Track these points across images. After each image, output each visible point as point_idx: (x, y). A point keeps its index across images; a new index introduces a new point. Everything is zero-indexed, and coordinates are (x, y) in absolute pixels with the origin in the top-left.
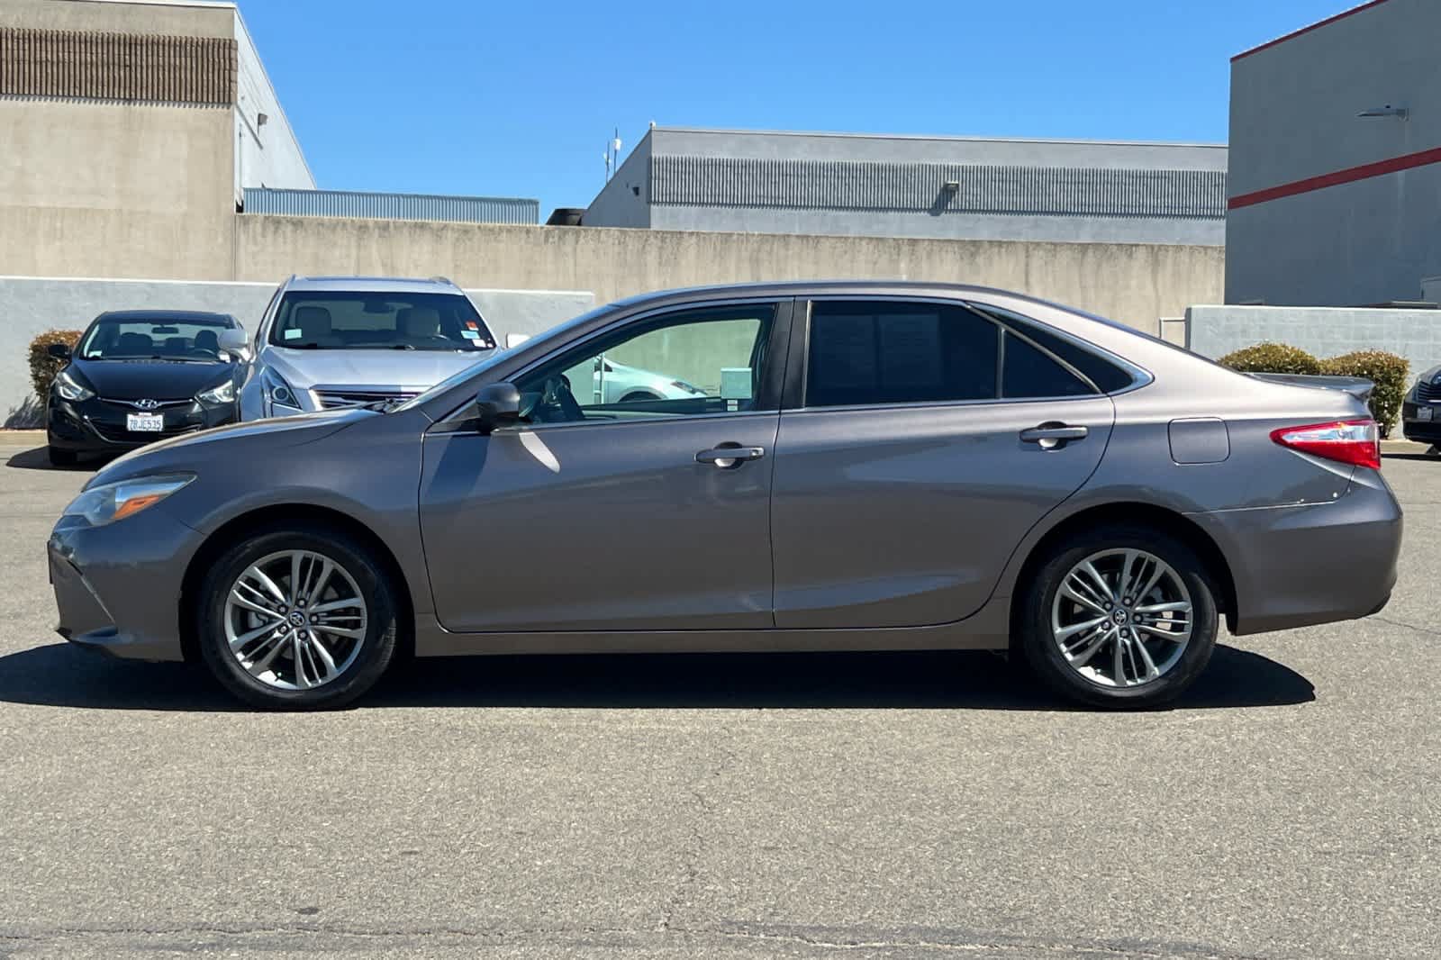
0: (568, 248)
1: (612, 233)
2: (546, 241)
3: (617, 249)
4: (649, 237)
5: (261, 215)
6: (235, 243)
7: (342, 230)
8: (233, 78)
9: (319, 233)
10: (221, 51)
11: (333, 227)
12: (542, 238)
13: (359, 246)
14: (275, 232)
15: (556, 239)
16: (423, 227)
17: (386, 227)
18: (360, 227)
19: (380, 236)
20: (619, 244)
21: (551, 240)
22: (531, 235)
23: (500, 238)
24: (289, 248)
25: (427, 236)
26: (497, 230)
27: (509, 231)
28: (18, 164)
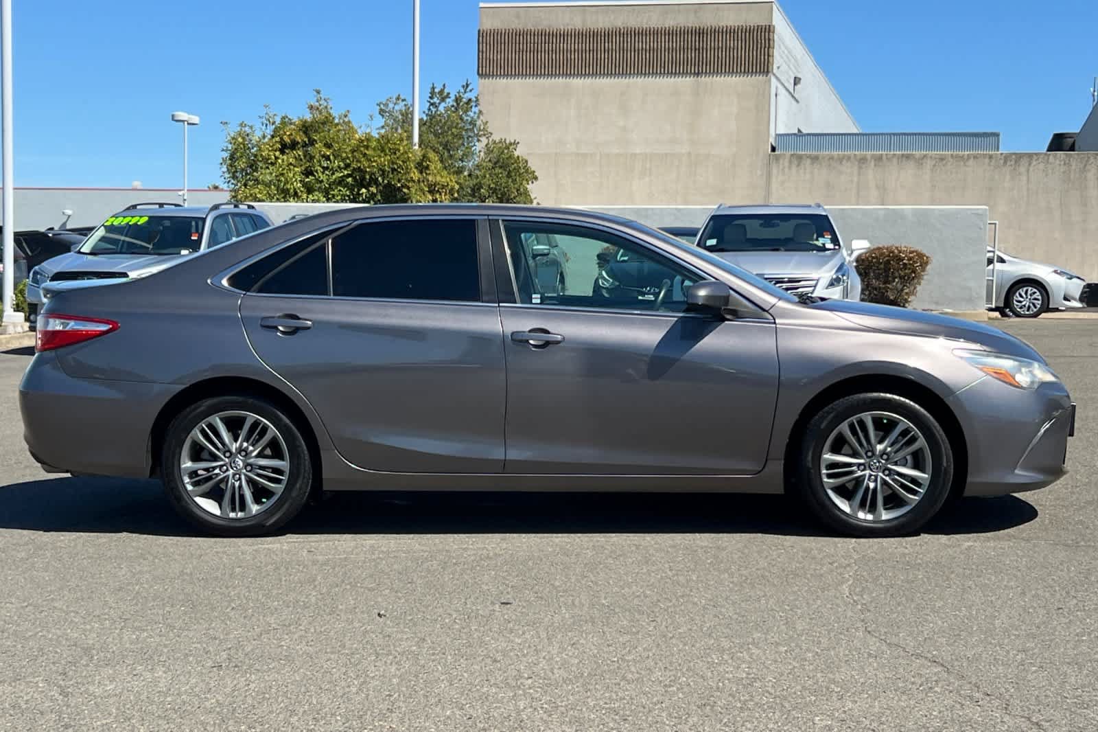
0: (1023, 169)
1: (1058, 156)
2: (1005, 162)
3: (1063, 169)
4: (1089, 158)
5: (788, 153)
6: (769, 175)
7: (847, 161)
8: (771, 54)
9: (830, 165)
10: (763, 34)
11: (841, 160)
12: (1002, 162)
13: (859, 174)
14: (798, 165)
15: (1013, 163)
16: (908, 157)
17: (880, 158)
18: (861, 159)
19: (875, 165)
20: (1065, 164)
21: (1009, 163)
22: (993, 161)
23: (967, 164)
24: (808, 176)
25: (912, 163)
26: (966, 157)
27: (975, 157)
28: (621, 123)
